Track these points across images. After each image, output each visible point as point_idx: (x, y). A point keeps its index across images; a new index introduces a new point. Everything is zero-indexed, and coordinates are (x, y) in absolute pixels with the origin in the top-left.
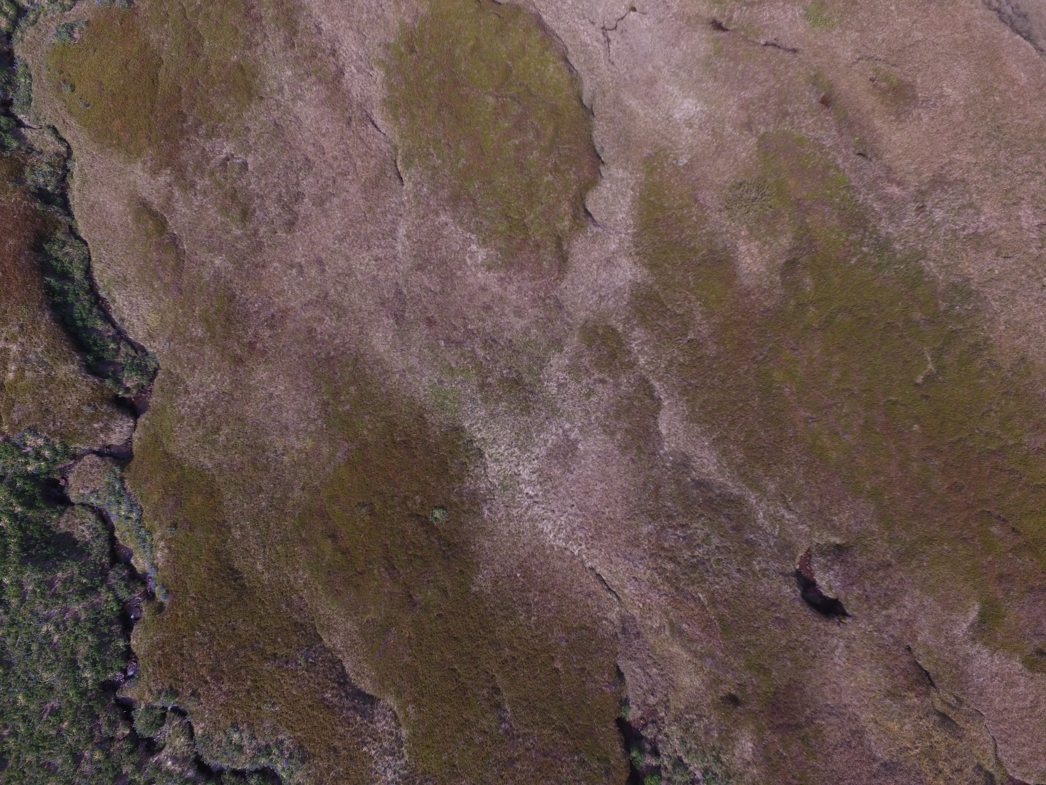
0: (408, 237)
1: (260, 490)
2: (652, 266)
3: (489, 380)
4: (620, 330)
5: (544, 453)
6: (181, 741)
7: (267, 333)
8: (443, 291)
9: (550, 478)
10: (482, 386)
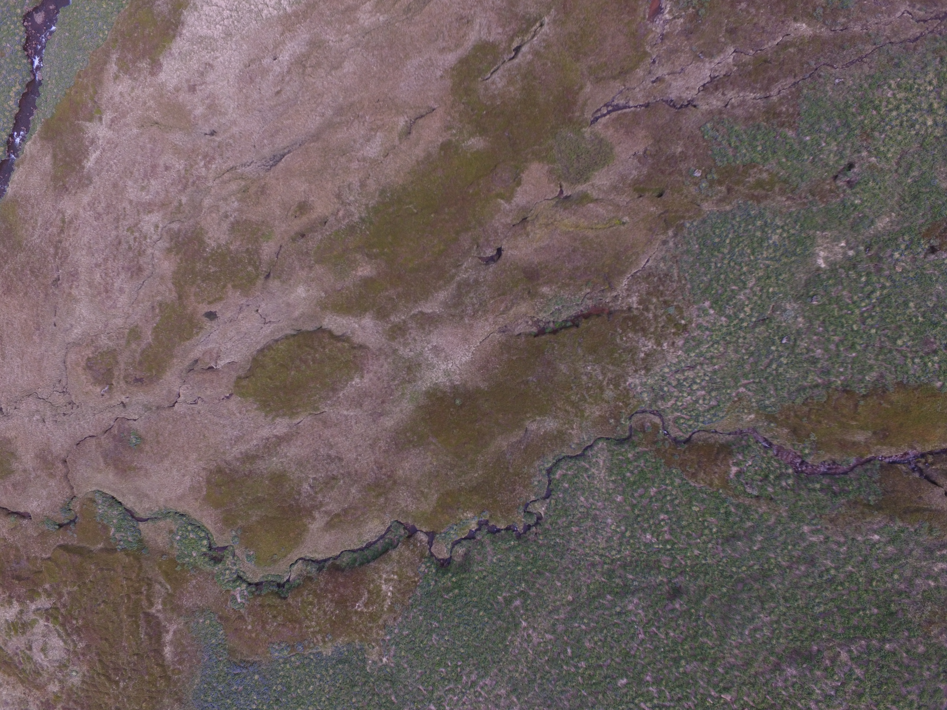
0: (348, 410)
1: (447, 474)
2: (366, 310)
3: (407, 379)
5: (436, 359)
6: (536, 505)
7: (384, 470)
8: (371, 397)
9: (446, 357)
10: (409, 382)
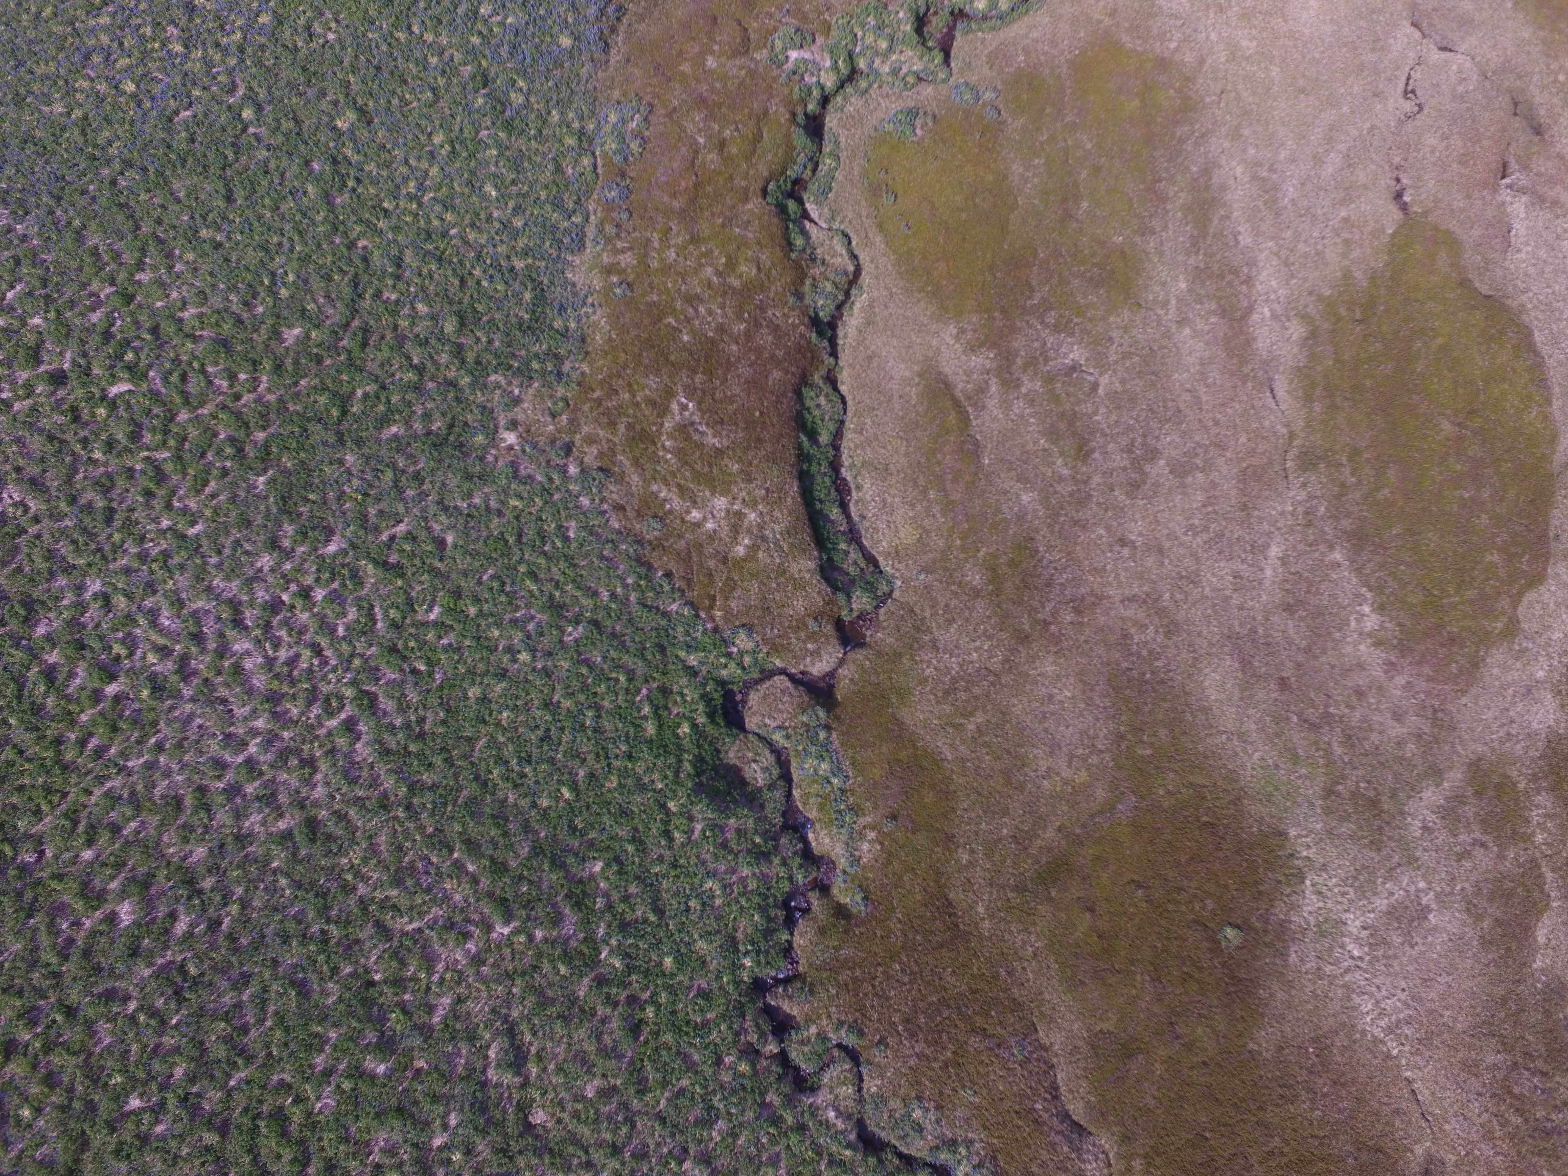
0: (1284, 562)
3: (1340, 787)
4: (1521, 786)
5: (1384, 908)
6: (848, 1090)
7: (1069, 617)
8: (1309, 651)
